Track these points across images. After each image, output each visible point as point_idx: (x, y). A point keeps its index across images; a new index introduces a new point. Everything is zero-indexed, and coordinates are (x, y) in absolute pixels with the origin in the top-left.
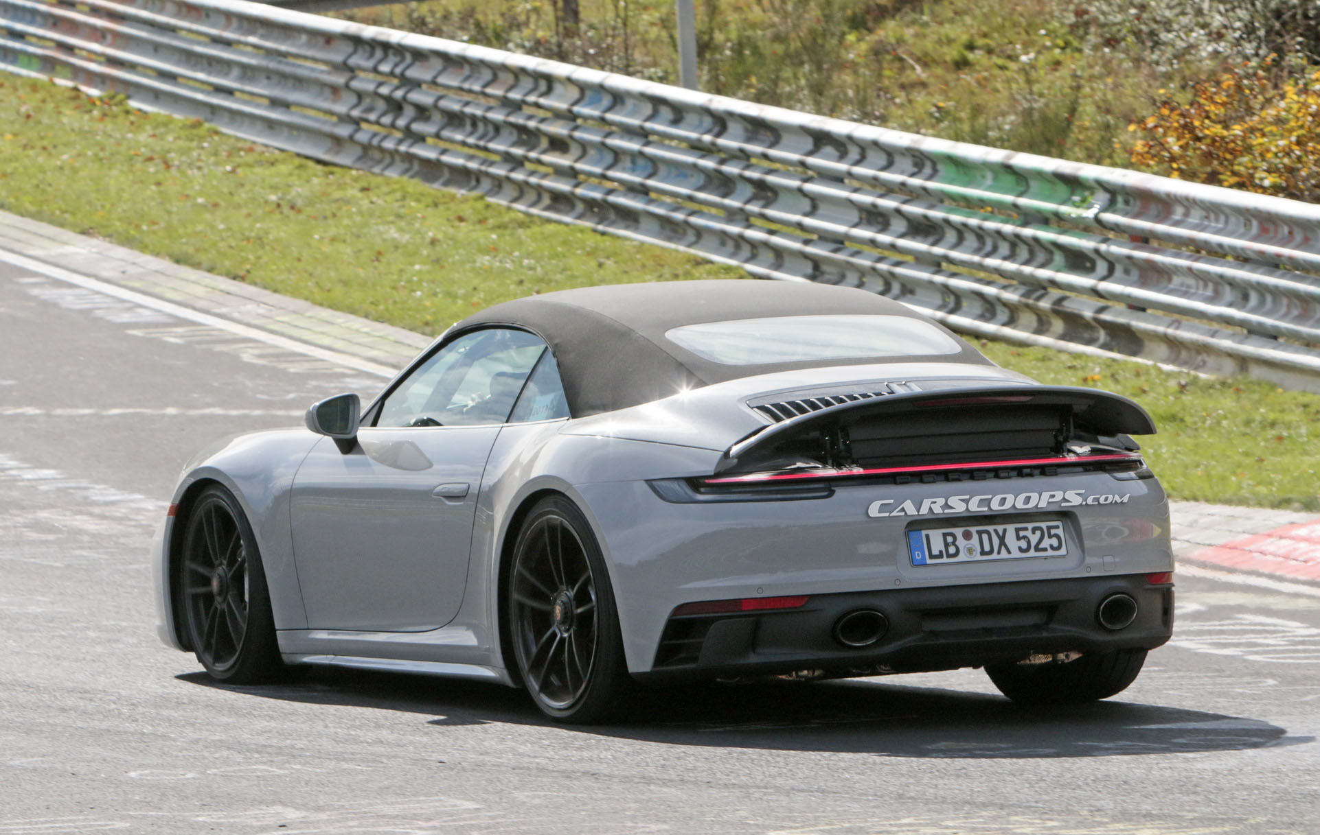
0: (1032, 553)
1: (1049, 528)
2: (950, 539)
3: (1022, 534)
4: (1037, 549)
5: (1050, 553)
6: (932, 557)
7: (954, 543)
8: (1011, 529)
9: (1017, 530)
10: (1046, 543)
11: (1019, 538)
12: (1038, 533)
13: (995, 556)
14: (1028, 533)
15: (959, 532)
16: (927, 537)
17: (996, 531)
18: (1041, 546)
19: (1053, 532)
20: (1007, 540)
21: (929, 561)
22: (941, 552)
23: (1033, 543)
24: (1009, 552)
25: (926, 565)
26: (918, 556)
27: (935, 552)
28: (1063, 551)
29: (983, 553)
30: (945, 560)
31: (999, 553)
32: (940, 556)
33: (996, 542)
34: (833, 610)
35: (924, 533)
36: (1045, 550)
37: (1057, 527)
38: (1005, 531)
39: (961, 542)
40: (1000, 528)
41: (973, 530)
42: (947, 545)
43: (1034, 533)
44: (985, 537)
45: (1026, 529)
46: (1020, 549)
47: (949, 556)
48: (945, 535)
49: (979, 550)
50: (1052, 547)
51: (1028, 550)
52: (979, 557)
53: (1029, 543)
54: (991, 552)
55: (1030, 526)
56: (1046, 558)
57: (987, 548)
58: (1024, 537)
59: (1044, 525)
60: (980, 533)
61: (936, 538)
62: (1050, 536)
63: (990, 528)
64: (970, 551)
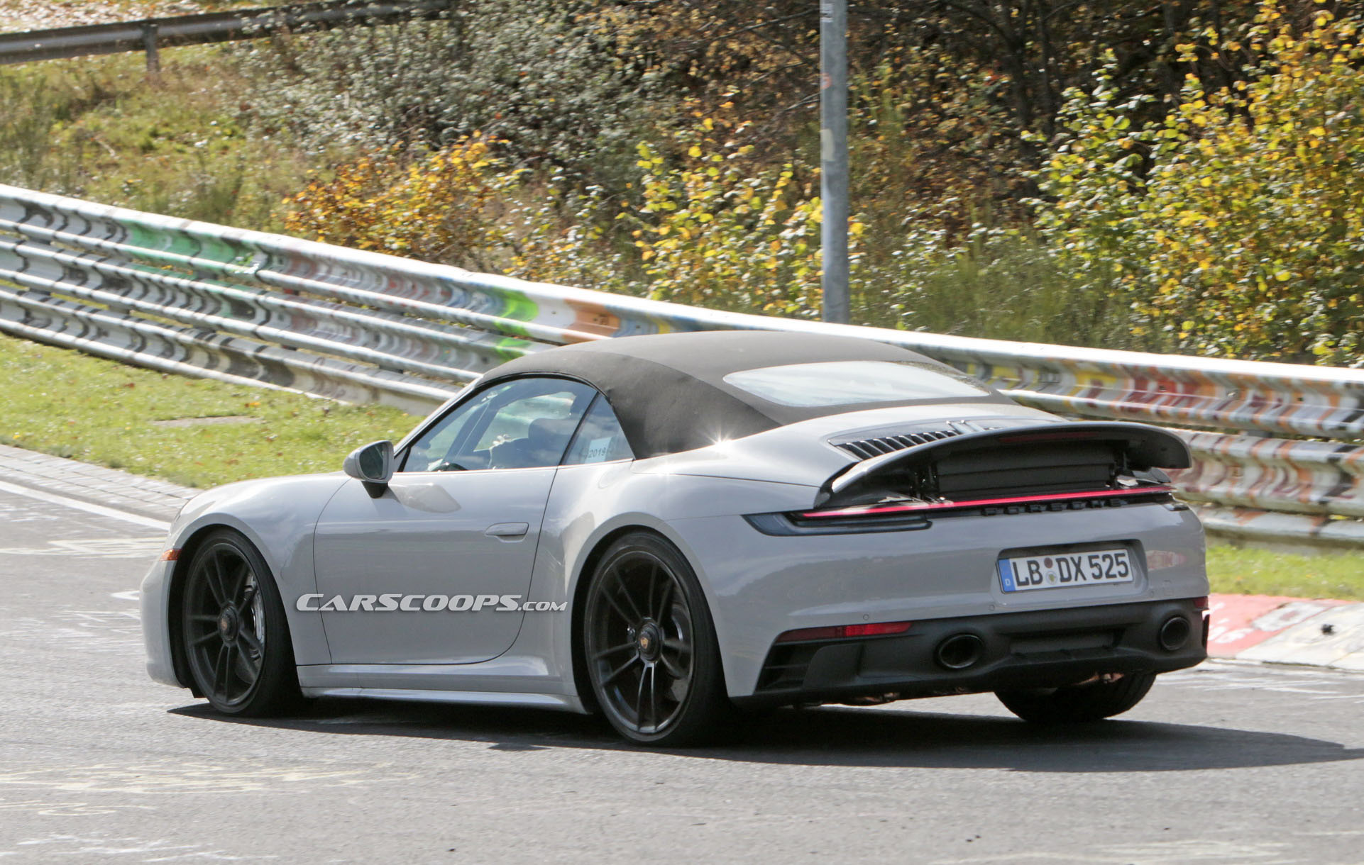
0: (1104, 579)
1: (1117, 556)
2: (1034, 567)
3: (1094, 561)
4: (1108, 576)
5: (1119, 579)
6: (1020, 584)
7: (1037, 571)
8: (1085, 556)
9: (1090, 558)
10: (1115, 570)
11: (1092, 566)
12: (1108, 560)
13: (1072, 582)
14: (1099, 561)
15: (1040, 560)
16: (1015, 564)
17: (1072, 559)
18: (1111, 573)
19: (1120, 559)
20: (1082, 568)
21: (1018, 588)
22: (1027, 579)
23: (1104, 570)
24: (1085, 579)
25: (1015, 591)
26: (1007, 582)
27: (1022, 579)
28: (1129, 578)
29: (1063, 580)
30: (1031, 586)
31: (1076, 579)
32: (1026, 583)
33: (1073, 569)
34: (936, 633)
35: (1011, 561)
36: (1114, 576)
37: (1123, 555)
38: (1080, 558)
39: (1043, 569)
40: (1076, 556)
41: (1053, 558)
42: (1031, 572)
43: (1104, 560)
44: (1063, 564)
45: (1097, 557)
46: (1094, 576)
47: (1034, 583)
48: (1030, 563)
49: (1059, 577)
50: (1121, 575)
51: (1100, 577)
52: (1059, 584)
53: (1100, 570)
54: (1069, 579)
55: (1101, 554)
56: (1115, 584)
57: (1066, 575)
58: (1097, 565)
59: (1112, 553)
60: (1059, 561)
61: (1022, 566)
62: (1118, 564)
63: (1068, 556)
64: (1052, 578)
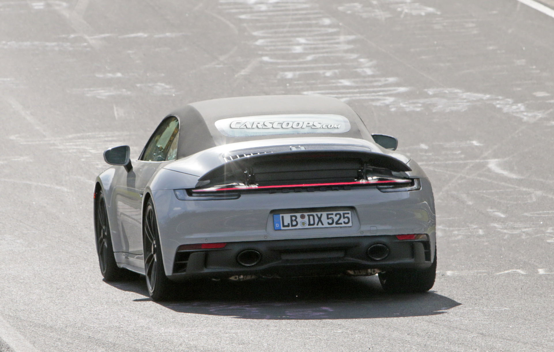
0: (334, 225)
1: (344, 214)
2: (294, 218)
3: (330, 216)
4: (337, 223)
5: (343, 225)
6: (284, 226)
7: (295, 220)
8: (324, 214)
9: (328, 215)
10: (342, 220)
11: (328, 218)
12: (338, 216)
13: (315, 226)
14: (333, 216)
15: (298, 215)
16: (283, 217)
17: (317, 215)
18: (340, 222)
19: (346, 215)
20: (322, 219)
21: (282, 228)
22: (289, 224)
23: (335, 221)
24: (323, 224)
25: (281, 230)
26: (277, 226)
27: (286, 224)
28: (350, 224)
29: (310, 224)
30: (290, 228)
31: (317, 225)
32: (288, 226)
33: (317, 220)
34: (237, 249)
35: (281, 215)
36: (341, 224)
37: (348, 213)
38: (321, 215)
39: (299, 219)
40: (319, 214)
41: (306, 214)
42: (292, 221)
43: (336, 216)
44: (311, 218)
45: (332, 214)
46: (329, 224)
47: (292, 226)
48: (291, 217)
49: (308, 223)
50: (345, 223)
51: (332, 223)
52: (307, 226)
53: (333, 221)
54: (314, 224)
55: (334, 213)
56: (341, 227)
57: (312, 222)
58: (331, 218)
59: (341, 213)
60: (309, 216)
61: (287, 218)
62: (344, 218)
63: (314, 214)
64: (303, 224)
